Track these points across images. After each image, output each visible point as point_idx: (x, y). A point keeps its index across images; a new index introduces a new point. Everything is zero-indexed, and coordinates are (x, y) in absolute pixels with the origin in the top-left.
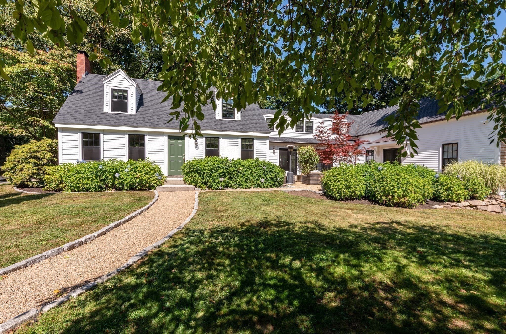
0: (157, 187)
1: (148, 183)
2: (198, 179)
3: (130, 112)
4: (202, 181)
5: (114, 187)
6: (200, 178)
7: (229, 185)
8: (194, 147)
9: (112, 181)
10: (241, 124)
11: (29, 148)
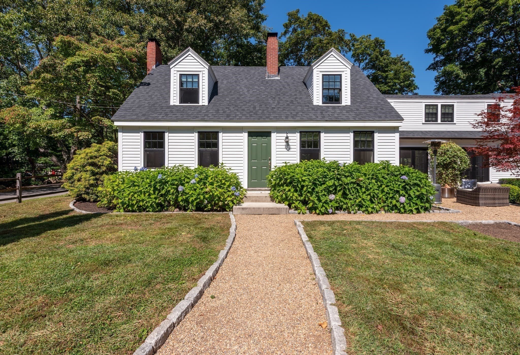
0: (234, 207)
1: (221, 201)
2: (293, 195)
3: (201, 104)
4: (299, 198)
5: (177, 205)
6: (296, 194)
7: (344, 206)
8: (284, 147)
9: (174, 197)
10: (352, 111)
11: (86, 152)
